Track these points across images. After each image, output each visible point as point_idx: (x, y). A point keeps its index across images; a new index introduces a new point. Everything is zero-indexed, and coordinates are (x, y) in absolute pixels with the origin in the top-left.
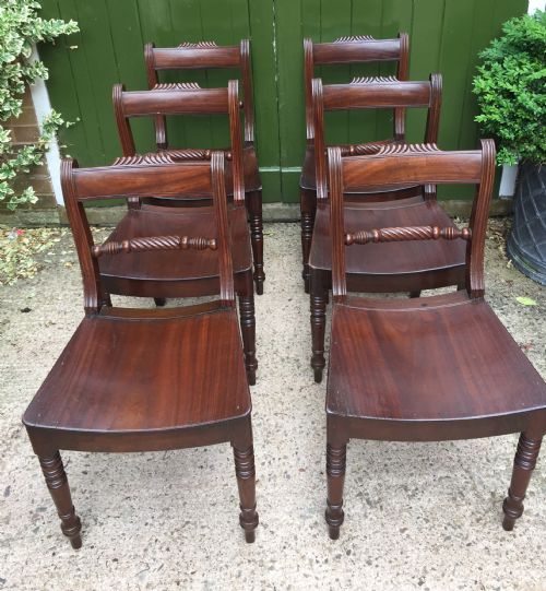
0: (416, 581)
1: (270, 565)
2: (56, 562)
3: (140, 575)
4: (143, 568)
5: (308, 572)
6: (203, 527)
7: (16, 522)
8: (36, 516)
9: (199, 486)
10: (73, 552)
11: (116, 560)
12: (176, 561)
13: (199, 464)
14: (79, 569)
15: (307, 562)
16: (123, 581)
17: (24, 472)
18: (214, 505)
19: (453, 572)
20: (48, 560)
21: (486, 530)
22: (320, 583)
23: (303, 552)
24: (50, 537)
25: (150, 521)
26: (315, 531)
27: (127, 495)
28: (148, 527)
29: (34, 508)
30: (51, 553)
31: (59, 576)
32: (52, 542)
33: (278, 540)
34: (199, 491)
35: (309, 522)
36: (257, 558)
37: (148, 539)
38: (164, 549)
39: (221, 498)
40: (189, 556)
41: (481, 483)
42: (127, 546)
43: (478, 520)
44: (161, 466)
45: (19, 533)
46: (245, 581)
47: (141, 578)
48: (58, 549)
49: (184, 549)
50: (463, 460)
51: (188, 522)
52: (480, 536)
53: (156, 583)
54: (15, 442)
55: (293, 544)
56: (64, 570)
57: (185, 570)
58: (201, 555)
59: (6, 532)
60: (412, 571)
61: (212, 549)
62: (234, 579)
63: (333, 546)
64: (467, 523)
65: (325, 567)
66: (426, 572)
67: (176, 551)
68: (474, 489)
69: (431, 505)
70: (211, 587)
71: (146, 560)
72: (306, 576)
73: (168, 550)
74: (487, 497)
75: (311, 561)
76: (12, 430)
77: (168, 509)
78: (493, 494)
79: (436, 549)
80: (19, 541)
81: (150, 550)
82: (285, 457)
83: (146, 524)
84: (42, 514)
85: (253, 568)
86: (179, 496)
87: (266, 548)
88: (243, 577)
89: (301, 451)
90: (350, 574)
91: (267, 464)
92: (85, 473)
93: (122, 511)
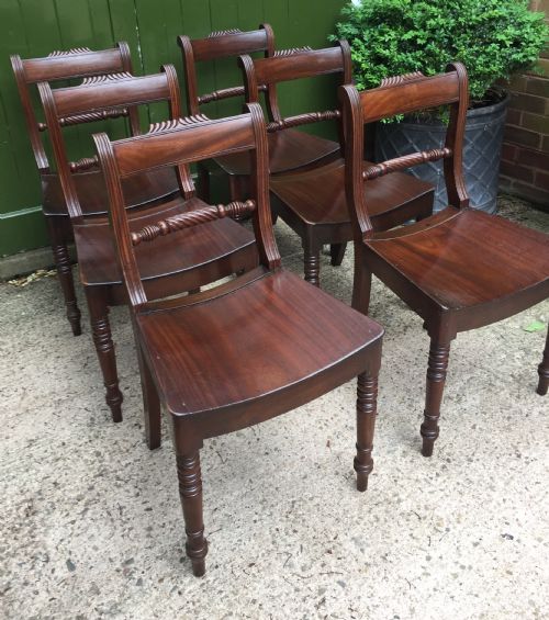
0: (514, 456)
1: (396, 499)
2: (189, 598)
3: (288, 565)
4: (285, 557)
5: (431, 489)
6: (311, 499)
7: (109, 587)
8: (126, 571)
9: (278, 469)
10: (199, 581)
11: (251, 565)
12: (311, 537)
13: (262, 452)
14: (221, 592)
15: (424, 482)
16: (276, 577)
17: (74, 539)
18: (305, 477)
19: (533, 438)
20: (177, 601)
21: (529, 401)
22: (447, 492)
23: (413, 476)
24: (161, 580)
25: (256, 517)
26: (409, 458)
27: (212, 508)
28: (259, 523)
29: (118, 565)
30: (175, 594)
31: (205, 608)
32: (168, 584)
33: (385, 477)
34: (282, 473)
35: (398, 453)
36: (381, 499)
37: (268, 532)
38: (291, 532)
39: (307, 469)
40: (320, 527)
41: (498, 372)
42: (252, 548)
43: (518, 397)
44: (225, 469)
45: (122, 595)
46: (386, 521)
47: (291, 566)
48: (181, 587)
49: (311, 524)
50: (473, 362)
51: (293, 502)
52: (530, 406)
53: (309, 563)
54: (37, 518)
55: (400, 475)
56: (205, 600)
57: (326, 540)
58: (329, 521)
59: (105, 602)
60: (505, 451)
61: (336, 511)
62: (375, 524)
63: (432, 462)
64: (513, 402)
65: (440, 480)
66: (515, 447)
67: (305, 529)
68: (497, 378)
69: (478, 402)
70: (361, 541)
71: (282, 549)
72: (431, 492)
73: (295, 531)
74: (511, 379)
75: (425, 480)
76: (22, 509)
77: (264, 500)
78: (512, 376)
79: (508, 429)
80: (129, 601)
81: (278, 540)
82: (335, 415)
83: (255, 521)
84: (132, 566)
85: (384, 508)
86: (266, 485)
87: (381, 488)
88: (382, 520)
89: (344, 405)
90: (464, 475)
91: (325, 427)
92: (149, 509)
93: (219, 523)
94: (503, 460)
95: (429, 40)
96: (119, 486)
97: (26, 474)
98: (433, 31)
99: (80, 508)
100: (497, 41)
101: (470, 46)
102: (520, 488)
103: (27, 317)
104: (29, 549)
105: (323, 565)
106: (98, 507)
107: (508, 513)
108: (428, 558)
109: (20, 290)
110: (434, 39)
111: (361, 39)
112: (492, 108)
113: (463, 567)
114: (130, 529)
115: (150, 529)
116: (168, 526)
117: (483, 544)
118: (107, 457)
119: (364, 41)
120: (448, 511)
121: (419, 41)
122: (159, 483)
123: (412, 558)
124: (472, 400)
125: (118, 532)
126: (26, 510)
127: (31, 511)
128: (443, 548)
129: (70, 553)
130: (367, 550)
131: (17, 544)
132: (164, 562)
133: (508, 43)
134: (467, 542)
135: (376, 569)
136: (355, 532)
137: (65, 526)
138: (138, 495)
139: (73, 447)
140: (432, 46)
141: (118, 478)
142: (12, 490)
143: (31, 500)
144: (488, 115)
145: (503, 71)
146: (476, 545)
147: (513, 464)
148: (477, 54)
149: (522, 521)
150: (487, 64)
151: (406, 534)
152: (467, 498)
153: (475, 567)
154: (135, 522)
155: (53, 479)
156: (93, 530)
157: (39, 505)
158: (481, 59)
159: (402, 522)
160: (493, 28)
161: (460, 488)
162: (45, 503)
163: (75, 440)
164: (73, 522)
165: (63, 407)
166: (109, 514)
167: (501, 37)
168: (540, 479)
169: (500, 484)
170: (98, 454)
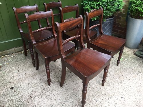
13: (75, 84)
17: (40, 102)
27: (67, 95)
34: (79, 88)
43: (120, 72)
44: (68, 87)
66: (121, 81)
83: (75, 97)
86: (77, 90)
87: (98, 90)
92: (54, 96)
93: (68, 98)
94: (120, 84)
95: (102, 4)
96: (48, 92)
97: (28, 90)
98: (103, 2)
99: (41, 96)
100: (115, 5)
101: (110, 6)
102: (123, 89)
103: (24, 59)
104: (32, 105)
105: (90, 105)
106: (44, 96)
107: (122, 93)
108: (109, 102)
109: (21, 54)
110: (103, 4)
111: (88, 4)
112: (112, 18)
113: (115, 104)
114: (51, 100)
115: (55, 99)
116: (59, 99)
117: (119, 99)
118: (44, 86)
119: (89, 4)
120: (111, 94)
121: (100, 5)
122: (56, 91)
123: (106, 102)
124: (112, 73)
125: (49, 100)
126: (30, 97)
127: (31, 97)
128: (111, 100)
129: (40, 105)
130: (97, 101)
131: (29, 104)
132: (59, 106)
133: (117, 5)
134: (115, 99)
135: (99, 105)
136: (95, 98)
137: (38, 100)
138: (52, 93)
139: (37, 84)
140: (103, 5)
141: (47, 90)
142: (26, 93)
143: (31, 95)
144: (112, 19)
145: (115, 11)
146: (117, 99)
147: (121, 84)
148: (111, 7)
149: (125, 95)
150: (113, 9)
151: (104, 98)
152: (114, 91)
153: (117, 103)
154: (52, 98)
155: (34, 91)
156: (44, 100)
157: (32, 96)
158: (112, 8)
159: (103, 96)
160: (114, 2)
161: (112, 89)
162: (33, 95)
163: (37, 83)
164: (40, 99)
165: (34, 76)
166: (47, 97)
167: (115, 4)
168: (127, 87)
169: (120, 88)
170: (43, 86)
